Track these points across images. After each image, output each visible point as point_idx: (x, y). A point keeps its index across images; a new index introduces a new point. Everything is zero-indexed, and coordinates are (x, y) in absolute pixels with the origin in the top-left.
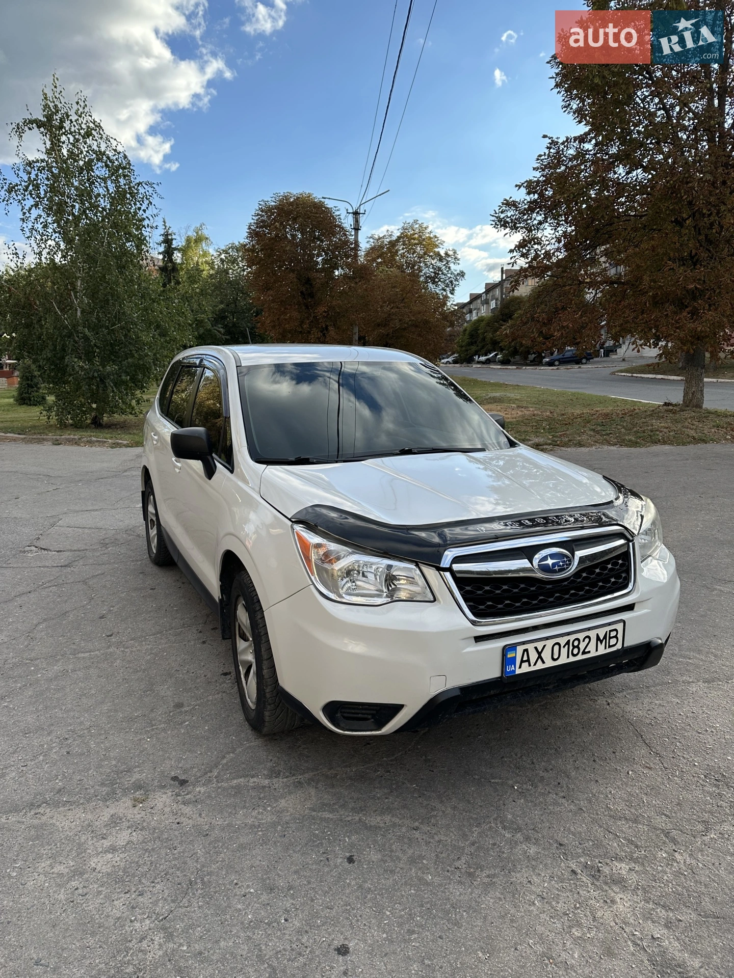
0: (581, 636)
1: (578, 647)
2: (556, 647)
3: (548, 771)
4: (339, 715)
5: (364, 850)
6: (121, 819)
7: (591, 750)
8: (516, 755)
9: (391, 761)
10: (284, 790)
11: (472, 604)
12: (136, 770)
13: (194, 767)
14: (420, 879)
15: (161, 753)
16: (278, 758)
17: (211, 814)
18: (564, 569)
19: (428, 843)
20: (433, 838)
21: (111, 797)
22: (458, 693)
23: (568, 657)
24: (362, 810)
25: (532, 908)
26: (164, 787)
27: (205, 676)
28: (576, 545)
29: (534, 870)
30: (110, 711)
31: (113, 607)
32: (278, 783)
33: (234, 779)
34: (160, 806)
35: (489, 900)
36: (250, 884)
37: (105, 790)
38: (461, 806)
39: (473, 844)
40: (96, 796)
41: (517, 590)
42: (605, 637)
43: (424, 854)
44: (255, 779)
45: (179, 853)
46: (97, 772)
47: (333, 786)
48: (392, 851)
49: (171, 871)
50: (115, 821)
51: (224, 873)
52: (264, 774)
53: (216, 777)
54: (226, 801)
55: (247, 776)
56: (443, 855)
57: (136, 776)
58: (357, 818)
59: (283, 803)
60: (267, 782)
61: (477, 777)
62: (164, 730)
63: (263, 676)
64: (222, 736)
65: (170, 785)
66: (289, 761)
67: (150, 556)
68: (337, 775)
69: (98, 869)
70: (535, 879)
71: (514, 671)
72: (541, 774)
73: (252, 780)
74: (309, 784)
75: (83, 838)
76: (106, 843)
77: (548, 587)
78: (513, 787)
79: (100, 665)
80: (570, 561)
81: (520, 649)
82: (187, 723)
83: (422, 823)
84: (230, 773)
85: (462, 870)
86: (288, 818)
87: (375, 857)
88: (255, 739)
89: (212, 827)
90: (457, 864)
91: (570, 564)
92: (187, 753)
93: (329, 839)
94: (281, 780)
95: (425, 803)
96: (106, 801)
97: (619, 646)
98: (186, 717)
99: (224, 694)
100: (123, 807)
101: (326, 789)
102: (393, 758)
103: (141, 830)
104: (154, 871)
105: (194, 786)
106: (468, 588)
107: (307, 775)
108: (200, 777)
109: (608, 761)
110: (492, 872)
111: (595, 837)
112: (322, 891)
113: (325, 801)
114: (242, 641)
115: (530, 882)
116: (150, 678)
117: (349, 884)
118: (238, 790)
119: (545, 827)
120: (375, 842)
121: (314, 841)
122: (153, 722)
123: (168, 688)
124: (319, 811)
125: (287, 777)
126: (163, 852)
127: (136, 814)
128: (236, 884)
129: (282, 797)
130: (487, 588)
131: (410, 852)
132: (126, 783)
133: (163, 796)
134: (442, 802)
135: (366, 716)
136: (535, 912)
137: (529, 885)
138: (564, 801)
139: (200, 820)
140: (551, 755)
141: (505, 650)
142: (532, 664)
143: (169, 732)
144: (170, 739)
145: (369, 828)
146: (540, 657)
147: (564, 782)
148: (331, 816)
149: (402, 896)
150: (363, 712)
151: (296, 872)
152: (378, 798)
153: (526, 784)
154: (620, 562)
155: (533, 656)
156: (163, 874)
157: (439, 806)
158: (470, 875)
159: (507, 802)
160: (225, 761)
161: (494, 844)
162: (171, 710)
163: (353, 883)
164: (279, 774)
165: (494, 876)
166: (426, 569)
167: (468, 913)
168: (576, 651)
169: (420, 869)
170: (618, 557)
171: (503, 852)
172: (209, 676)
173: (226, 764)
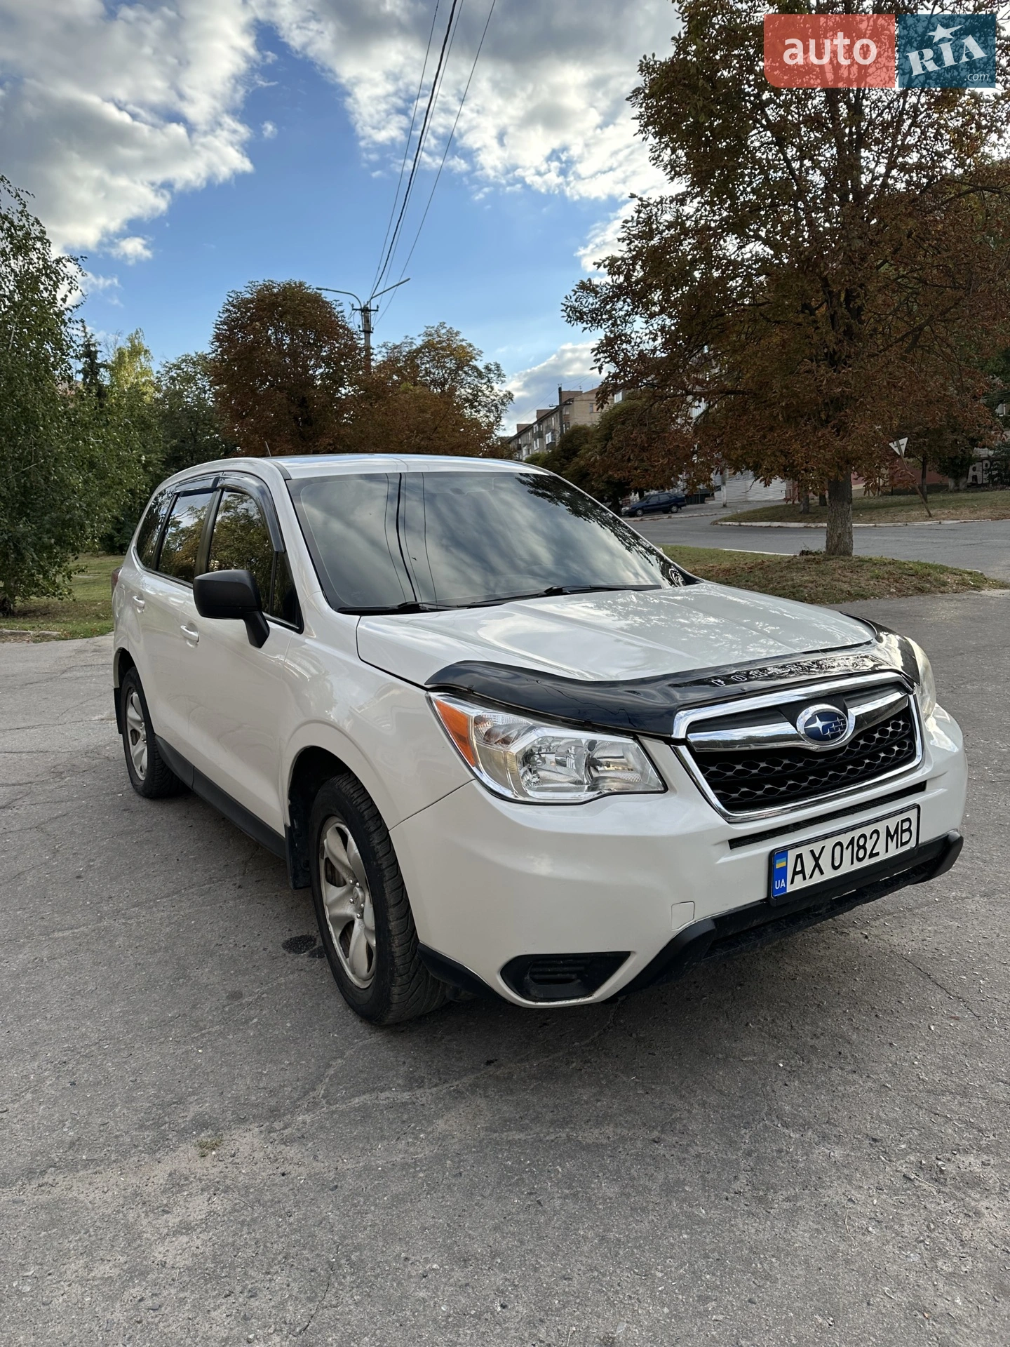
0: (867, 831)
1: (864, 847)
2: (838, 849)
3: (818, 1038)
4: (528, 977)
5: (592, 1182)
6: (186, 1179)
7: (866, 1002)
8: (766, 1019)
9: (587, 1045)
10: (436, 1105)
11: (720, 791)
12: (191, 1099)
13: (285, 1086)
14: (690, 1216)
15: (225, 1070)
16: (415, 1059)
17: (332, 1154)
18: (838, 735)
19: (682, 1161)
20: (687, 1152)
21: (159, 1146)
22: (711, 927)
23: (852, 863)
24: (567, 1123)
25: (869, 1238)
26: (244, 1120)
27: (265, 949)
28: (847, 700)
29: (850, 1182)
30: (126, 1013)
31: (93, 860)
32: (425, 1095)
33: (354, 1096)
34: (245, 1150)
35: (801, 1235)
36: (430, 1256)
37: (149, 1135)
38: (712, 1099)
39: (749, 1154)
40: (136, 1146)
41: (780, 768)
42: (896, 831)
43: (682, 1178)
44: (387, 1094)
45: (299, 1221)
46: (128, 1109)
47: (511, 1092)
48: (632, 1179)
49: (293, 1251)
50: (177, 1183)
51: (381, 1244)
52: (399, 1085)
53: (324, 1097)
54: (351, 1132)
55: (373, 1090)
56: (711, 1176)
57: (194, 1109)
58: (564, 1135)
59: (441, 1125)
60: (406, 1096)
61: (720, 1056)
62: (221, 1034)
63: (389, 931)
64: (316, 1034)
65: (254, 1116)
66: (433, 1062)
67: (134, 785)
68: (511, 1074)
69: (170, 1262)
70: (855, 1194)
71: (785, 889)
72: (812, 1042)
73: (383, 1096)
74: (473, 1093)
75: (131, 1216)
76: (173, 1220)
77: (819, 761)
78: (777, 1064)
79: (92, 947)
80: (844, 722)
81: (792, 855)
82: (255, 1020)
83: (662, 1132)
84: (346, 1088)
85: (748, 1195)
86: (456, 1147)
87: (611, 1191)
88: (370, 1034)
89: (340, 1175)
90: (736, 1186)
91: (845, 727)
92: (268, 1065)
93: (531, 1171)
94: (427, 1091)
95: (657, 1101)
96: (155, 1152)
97: (912, 844)
98: (252, 1012)
99: (303, 974)
100: (185, 1158)
101: (501, 1096)
102: (588, 1041)
103: (225, 1192)
104: (263, 1254)
105: (293, 1113)
106: (713, 769)
107: (465, 1080)
108: (298, 1099)
109: (897, 1015)
110: (791, 1192)
111: (918, 1123)
112: (547, 1253)
113: (507, 1115)
114: (332, 887)
115: (850, 1200)
116: (179, 959)
117: (585, 1238)
118: (365, 1113)
119: (843, 1118)
120: (603, 1167)
121: (509, 1178)
122: (201, 1024)
123: (210, 972)
124: (502, 1132)
125: (436, 1085)
126: (272, 1222)
127: (209, 1167)
128: (406, 1259)
129: (438, 1116)
130: (739, 767)
131: (660, 1176)
132: (180, 1121)
133: (247, 1134)
134: (682, 1097)
135: (568, 975)
136: (876, 1245)
137: (850, 1205)
138: (855, 1076)
139: (318, 1167)
140: (813, 1013)
141: (773, 856)
142: (807, 877)
143: (231, 1037)
144: (234, 1047)
145: (586, 1148)
146: (817, 865)
147: (846, 1050)
148: (522, 1136)
149: (672, 1245)
150: (566, 969)
151: (496, 1229)
152: (586, 1103)
153: (793, 1058)
154: (902, 723)
155: (809, 864)
156: (280, 1257)
157: (679, 1104)
158: (760, 1200)
159: (775, 1087)
160: (331, 1071)
161: (780, 1151)
162: (225, 1003)
163: (590, 1234)
164: (422, 1082)
165: (795, 1198)
166: (650, 744)
167: (778, 1259)
168: (861, 854)
169: (684, 1200)
170: (897, 717)
171: (797, 1161)
172: (270, 948)
173: (336, 1075)
